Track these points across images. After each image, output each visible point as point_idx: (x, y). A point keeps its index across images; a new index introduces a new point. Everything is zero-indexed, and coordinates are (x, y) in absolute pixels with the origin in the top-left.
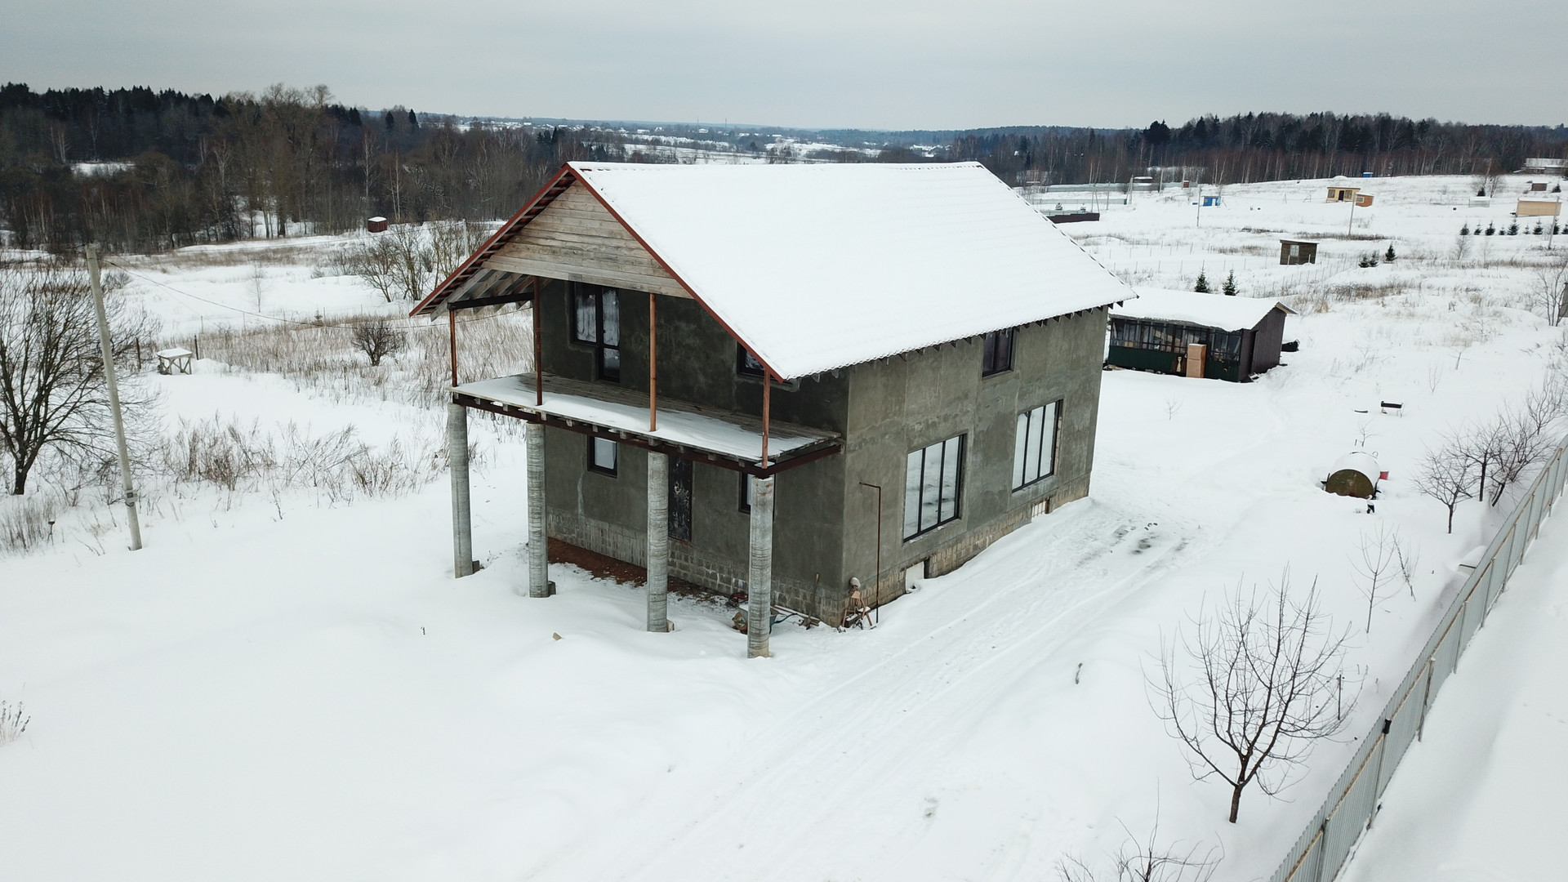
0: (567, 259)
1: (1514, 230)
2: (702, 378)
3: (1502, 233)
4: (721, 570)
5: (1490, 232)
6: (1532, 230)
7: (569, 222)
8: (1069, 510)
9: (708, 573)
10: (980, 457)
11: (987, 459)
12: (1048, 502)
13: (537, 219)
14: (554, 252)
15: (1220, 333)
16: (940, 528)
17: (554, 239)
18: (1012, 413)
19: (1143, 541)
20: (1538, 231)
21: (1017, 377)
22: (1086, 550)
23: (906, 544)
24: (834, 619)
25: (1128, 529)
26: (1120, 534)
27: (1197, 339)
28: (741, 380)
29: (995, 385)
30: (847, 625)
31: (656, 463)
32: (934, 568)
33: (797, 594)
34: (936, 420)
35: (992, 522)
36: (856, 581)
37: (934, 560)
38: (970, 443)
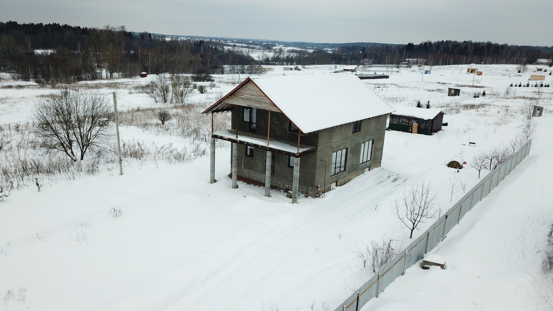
0: (246, 101)
1: (528, 85)
2: (279, 132)
3: (524, 86)
4: (282, 183)
5: (520, 86)
6: (534, 85)
7: (248, 92)
8: (375, 170)
9: (278, 184)
10: (351, 155)
11: (353, 156)
12: (369, 168)
13: (238, 90)
14: (243, 99)
15: (423, 120)
16: (340, 173)
17: (243, 96)
18: (360, 143)
19: (395, 179)
20: (536, 86)
21: (362, 133)
22: (379, 181)
23: (332, 177)
24: (313, 195)
25: (391, 176)
26: (389, 177)
27: (416, 122)
28: (289, 133)
29: (356, 135)
30: (316, 197)
31: (269, 154)
32: (338, 184)
33: (303, 189)
34: (340, 144)
35: (354, 172)
36: (319, 186)
37: (338, 182)
38: (349, 151)
